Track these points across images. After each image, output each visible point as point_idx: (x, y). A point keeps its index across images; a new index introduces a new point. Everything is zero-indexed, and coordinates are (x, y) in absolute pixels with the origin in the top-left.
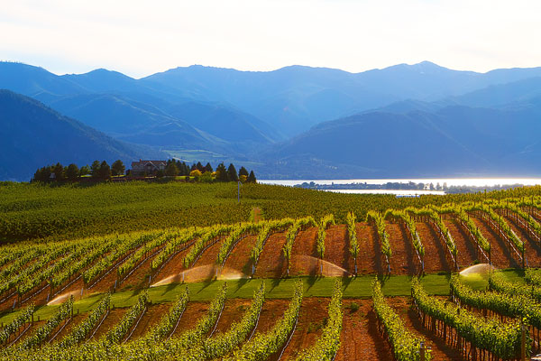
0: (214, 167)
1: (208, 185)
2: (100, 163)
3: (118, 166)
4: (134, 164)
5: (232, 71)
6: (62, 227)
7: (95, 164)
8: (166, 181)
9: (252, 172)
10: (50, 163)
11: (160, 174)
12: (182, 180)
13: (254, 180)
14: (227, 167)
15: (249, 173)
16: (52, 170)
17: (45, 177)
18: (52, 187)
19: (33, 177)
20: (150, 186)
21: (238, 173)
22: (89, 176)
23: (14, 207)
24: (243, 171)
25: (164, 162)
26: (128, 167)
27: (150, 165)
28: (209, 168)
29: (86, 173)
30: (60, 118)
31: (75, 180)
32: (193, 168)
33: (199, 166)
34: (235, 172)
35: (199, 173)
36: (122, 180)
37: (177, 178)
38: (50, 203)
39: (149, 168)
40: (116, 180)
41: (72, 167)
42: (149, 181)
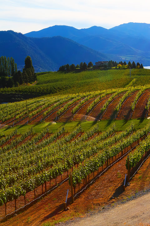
0: (127, 63)
1: (124, 70)
2: (83, 63)
4: (96, 63)
5: (145, 24)
6: (61, 90)
7: (81, 64)
8: (107, 69)
9: (142, 64)
10: (65, 64)
11: (106, 66)
12: (114, 69)
14: (132, 63)
15: (140, 64)
16: (65, 66)
17: (64, 69)
18: (65, 73)
19: (58, 70)
20: (102, 71)
21: (136, 65)
22: (79, 68)
23: (49, 82)
24: (138, 64)
25: (108, 62)
26: (94, 64)
27: (102, 63)
28: (125, 64)
29: (78, 67)
30: (79, 45)
31: (74, 70)
32: (119, 63)
33: (121, 63)
34: (135, 65)
35: (121, 65)
36: (91, 69)
37: (112, 68)
38: (62, 80)
39: (102, 64)
40: (89, 70)
41: (73, 65)
42: (101, 70)
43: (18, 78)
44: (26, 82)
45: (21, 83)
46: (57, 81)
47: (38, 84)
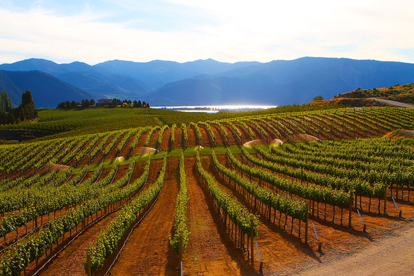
0: (132, 102)
1: (131, 109)
2: (85, 100)
3: (92, 101)
4: (98, 100)
7: (83, 101)
8: (113, 107)
10: (64, 101)
11: (110, 104)
12: (120, 107)
13: (149, 107)
14: (137, 102)
15: (147, 104)
16: (65, 103)
17: (63, 106)
19: (57, 106)
22: (81, 106)
23: (52, 119)
24: (144, 103)
28: (130, 102)
29: (79, 104)
31: (75, 107)
32: (124, 102)
33: (126, 101)
34: (141, 104)
35: (126, 104)
36: (94, 107)
37: (118, 106)
38: (67, 117)
39: (105, 102)
40: (92, 107)
41: (73, 102)
42: (106, 108)
43: (19, 114)
44: (27, 118)
45: (22, 120)
46: (62, 118)
47: (39, 121)
